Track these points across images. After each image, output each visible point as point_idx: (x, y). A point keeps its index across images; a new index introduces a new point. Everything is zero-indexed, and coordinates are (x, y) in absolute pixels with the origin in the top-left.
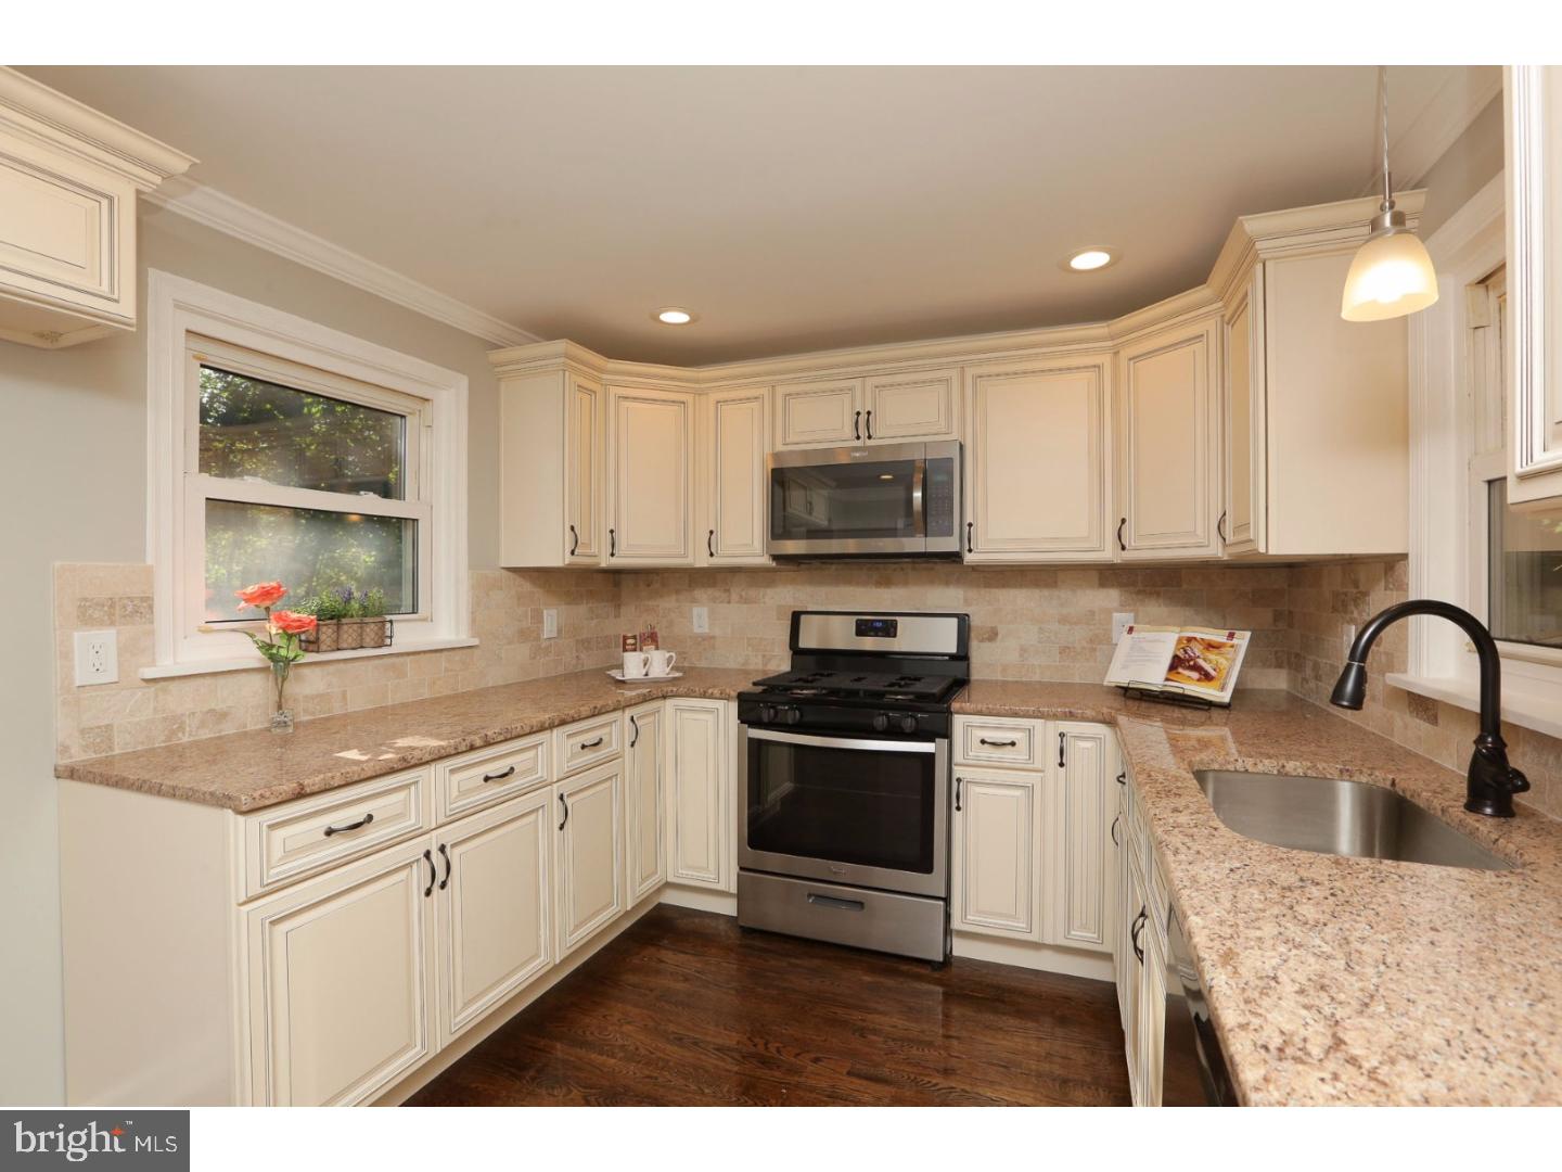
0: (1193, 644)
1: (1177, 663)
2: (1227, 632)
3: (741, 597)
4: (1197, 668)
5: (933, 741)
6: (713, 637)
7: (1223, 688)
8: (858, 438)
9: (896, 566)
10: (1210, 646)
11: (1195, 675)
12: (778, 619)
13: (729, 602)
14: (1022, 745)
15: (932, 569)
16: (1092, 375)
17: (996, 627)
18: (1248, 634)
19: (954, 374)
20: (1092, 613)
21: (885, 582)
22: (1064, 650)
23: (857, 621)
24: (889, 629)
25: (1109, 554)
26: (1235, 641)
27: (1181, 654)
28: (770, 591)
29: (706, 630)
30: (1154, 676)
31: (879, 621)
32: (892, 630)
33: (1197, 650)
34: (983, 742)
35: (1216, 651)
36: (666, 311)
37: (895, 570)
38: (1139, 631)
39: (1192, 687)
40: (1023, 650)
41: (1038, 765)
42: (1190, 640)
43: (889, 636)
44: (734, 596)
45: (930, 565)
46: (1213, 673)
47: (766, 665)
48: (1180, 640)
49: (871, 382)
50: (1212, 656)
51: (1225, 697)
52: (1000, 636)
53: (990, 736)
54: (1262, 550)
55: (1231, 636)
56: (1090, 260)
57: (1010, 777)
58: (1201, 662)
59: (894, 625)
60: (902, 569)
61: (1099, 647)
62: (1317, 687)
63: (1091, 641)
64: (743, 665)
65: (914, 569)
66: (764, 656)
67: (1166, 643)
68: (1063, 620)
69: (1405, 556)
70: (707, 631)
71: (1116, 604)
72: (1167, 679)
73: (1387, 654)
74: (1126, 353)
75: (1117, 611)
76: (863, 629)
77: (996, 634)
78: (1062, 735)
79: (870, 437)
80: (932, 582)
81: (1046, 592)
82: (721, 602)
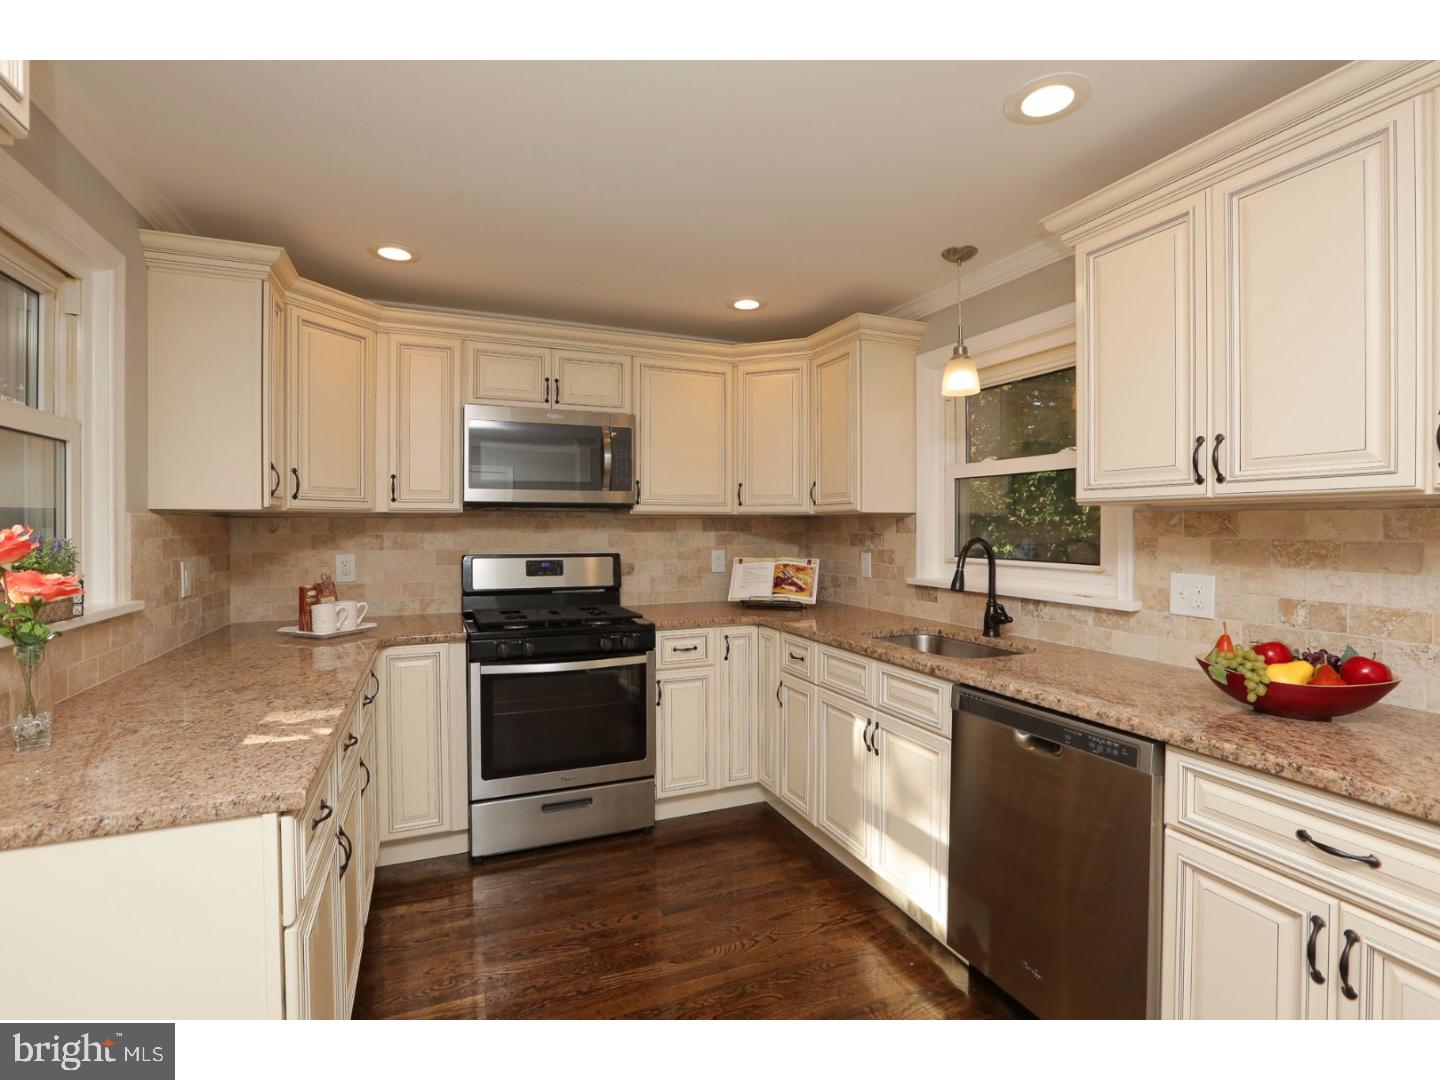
0: (788, 569)
1: (779, 583)
2: (806, 560)
3: (396, 542)
4: (793, 584)
5: (644, 653)
6: (362, 585)
7: (811, 596)
8: (547, 401)
9: (553, 514)
10: (799, 569)
11: (793, 588)
12: (438, 564)
13: (381, 549)
14: (701, 648)
15: (583, 517)
16: (719, 379)
17: (633, 564)
18: (818, 561)
19: (626, 361)
20: (699, 550)
21: (544, 526)
22: (682, 579)
23: (527, 562)
24: (556, 569)
25: (730, 508)
26: (812, 565)
27: (781, 575)
28: (428, 536)
29: (352, 578)
30: (764, 591)
31: (544, 562)
32: (559, 569)
33: (791, 572)
34: (675, 650)
35: (803, 572)
36: (385, 246)
37: (552, 517)
38: (747, 562)
39: (790, 595)
40: (653, 580)
41: (711, 661)
42: (785, 566)
43: (556, 574)
44: (387, 542)
45: (582, 514)
46: (804, 586)
47: (424, 610)
48: (777, 567)
49: (558, 354)
50: (801, 576)
51: (813, 600)
52: (635, 572)
53: (681, 644)
54: (859, 509)
55: (809, 562)
56: (747, 304)
57: (690, 673)
58: (795, 580)
59: (560, 565)
60: (558, 517)
61: (703, 575)
62: (835, 592)
63: (699, 571)
64: (399, 611)
65: (568, 516)
66: (421, 601)
67: (767, 569)
68: (680, 556)
69: (914, 514)
70: (354, 579)
71: (713, 544)
72: (774, 593)
73: (898, 568)
74: (743, 369)
75: (715, 548)
76: (533, 570)
77: (633, 569)
78: (726, 637)
79: (557, 402)
80: (583, 527)
81: (668, 535)
82: (373, 548)
